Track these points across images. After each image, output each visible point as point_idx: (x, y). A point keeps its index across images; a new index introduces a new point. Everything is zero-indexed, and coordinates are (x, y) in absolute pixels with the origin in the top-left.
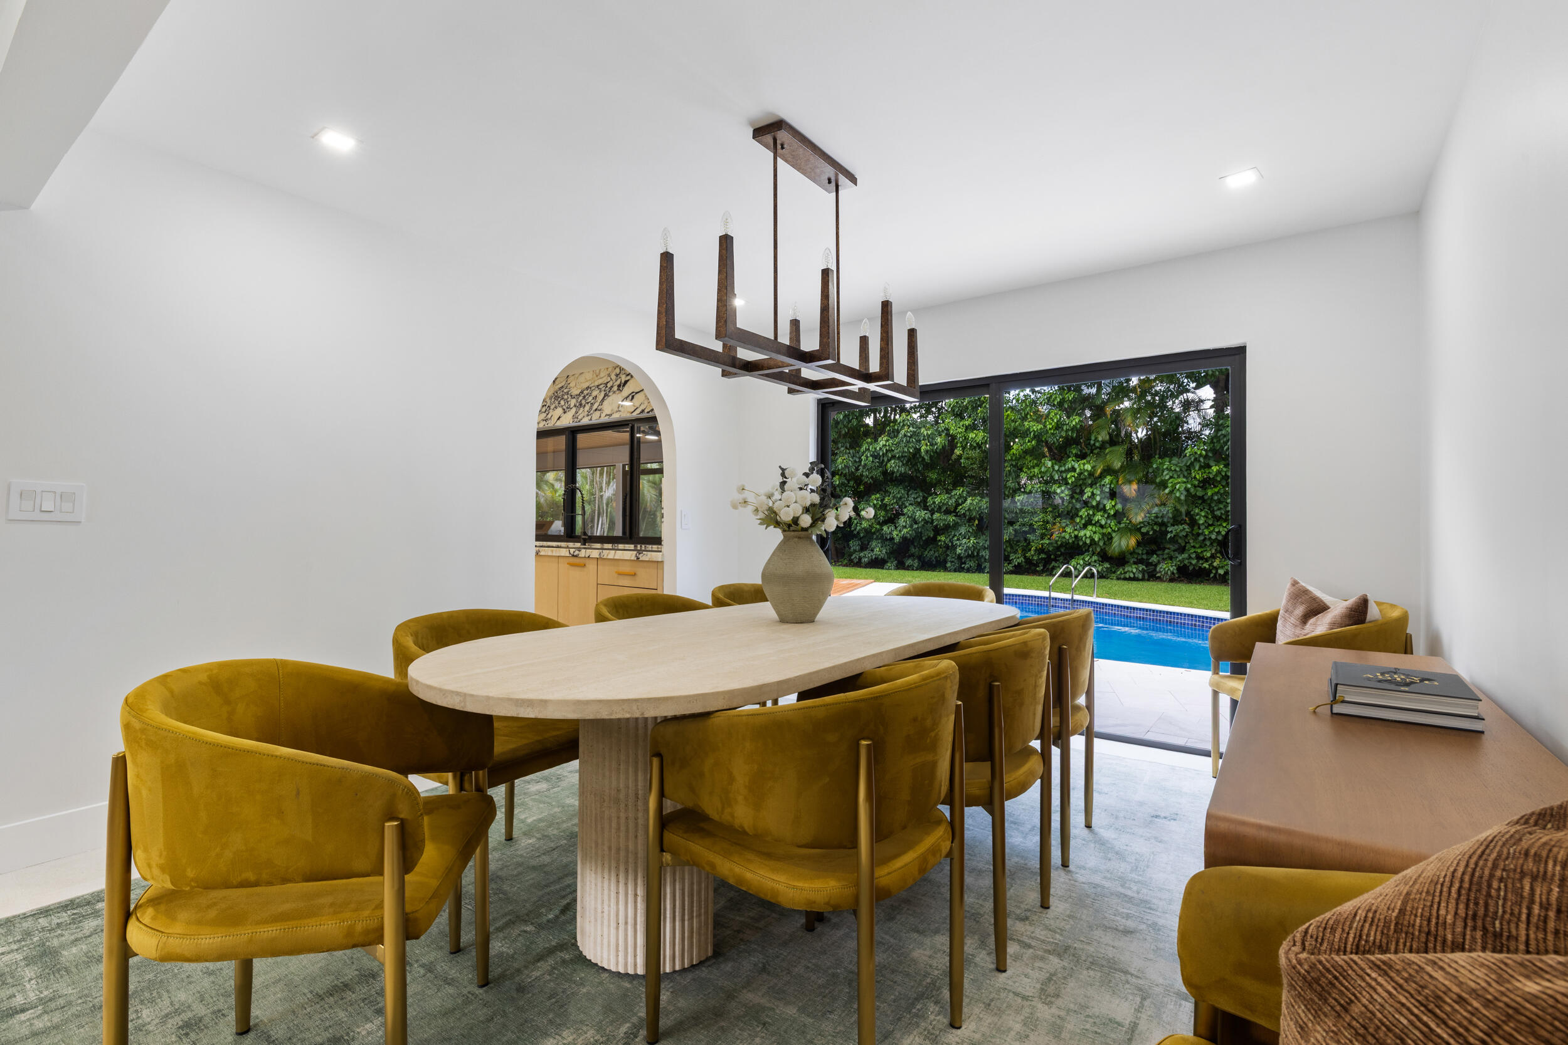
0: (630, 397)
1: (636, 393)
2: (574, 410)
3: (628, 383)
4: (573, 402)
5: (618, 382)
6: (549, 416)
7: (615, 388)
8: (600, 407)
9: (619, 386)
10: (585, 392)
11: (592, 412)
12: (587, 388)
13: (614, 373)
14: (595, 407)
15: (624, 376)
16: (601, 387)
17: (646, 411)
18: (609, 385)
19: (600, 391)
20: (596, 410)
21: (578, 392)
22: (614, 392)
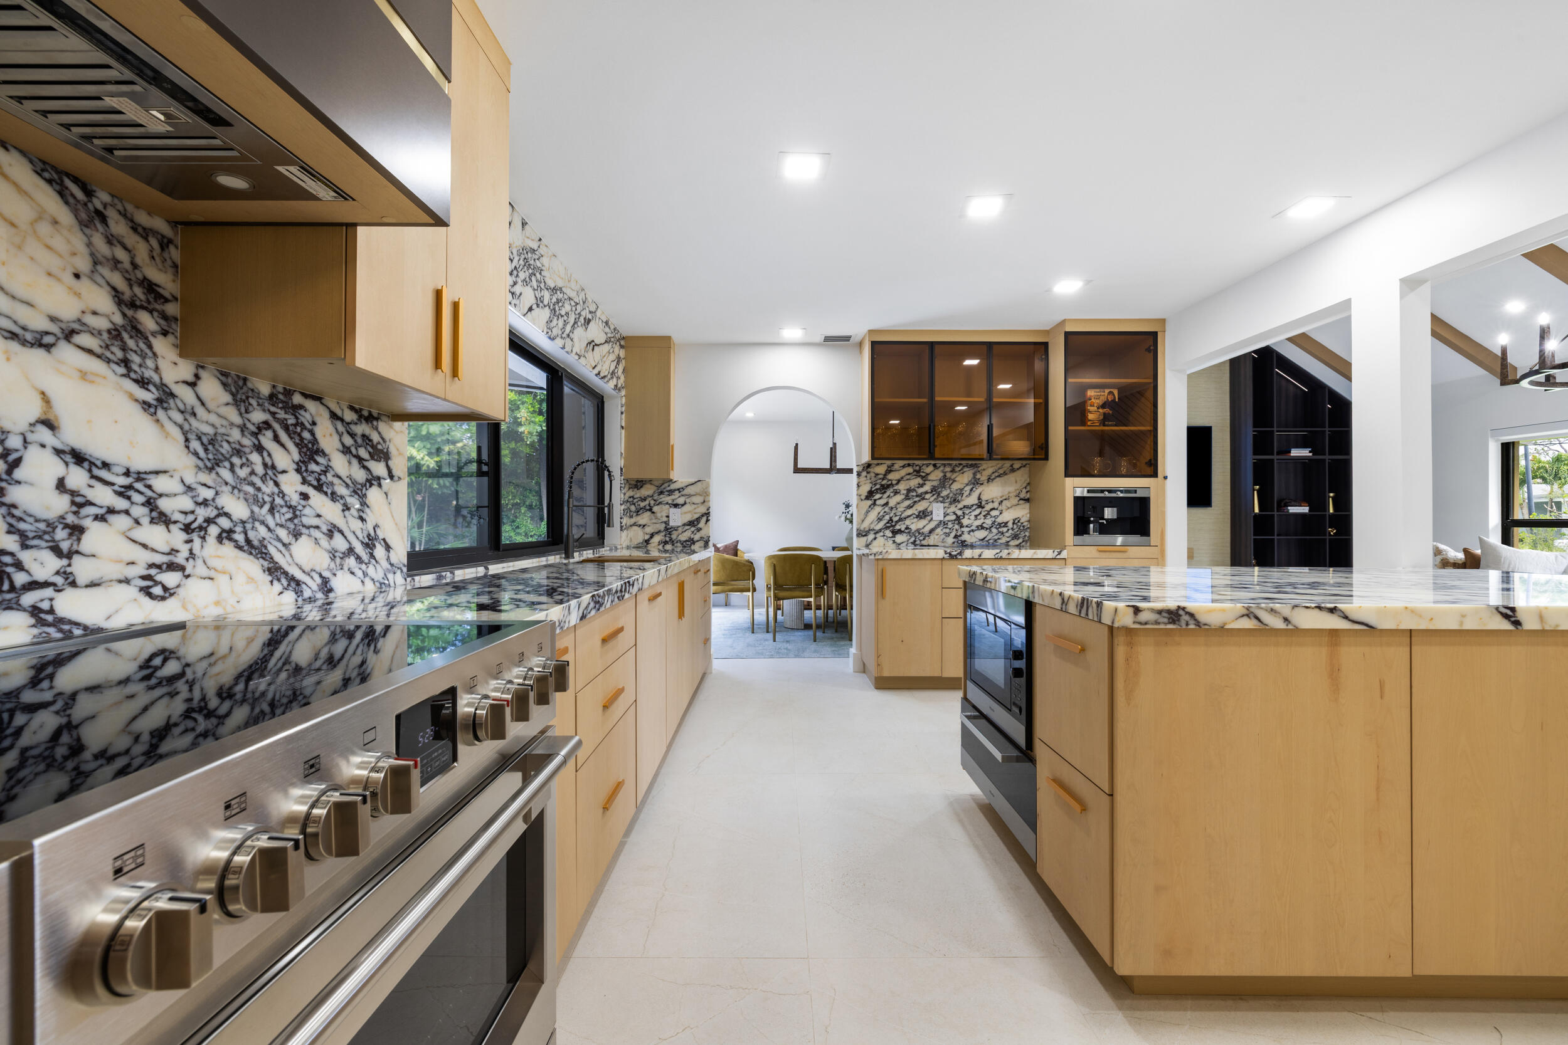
10: (559, 295)
14: (568, 329)
20: (568, 335)
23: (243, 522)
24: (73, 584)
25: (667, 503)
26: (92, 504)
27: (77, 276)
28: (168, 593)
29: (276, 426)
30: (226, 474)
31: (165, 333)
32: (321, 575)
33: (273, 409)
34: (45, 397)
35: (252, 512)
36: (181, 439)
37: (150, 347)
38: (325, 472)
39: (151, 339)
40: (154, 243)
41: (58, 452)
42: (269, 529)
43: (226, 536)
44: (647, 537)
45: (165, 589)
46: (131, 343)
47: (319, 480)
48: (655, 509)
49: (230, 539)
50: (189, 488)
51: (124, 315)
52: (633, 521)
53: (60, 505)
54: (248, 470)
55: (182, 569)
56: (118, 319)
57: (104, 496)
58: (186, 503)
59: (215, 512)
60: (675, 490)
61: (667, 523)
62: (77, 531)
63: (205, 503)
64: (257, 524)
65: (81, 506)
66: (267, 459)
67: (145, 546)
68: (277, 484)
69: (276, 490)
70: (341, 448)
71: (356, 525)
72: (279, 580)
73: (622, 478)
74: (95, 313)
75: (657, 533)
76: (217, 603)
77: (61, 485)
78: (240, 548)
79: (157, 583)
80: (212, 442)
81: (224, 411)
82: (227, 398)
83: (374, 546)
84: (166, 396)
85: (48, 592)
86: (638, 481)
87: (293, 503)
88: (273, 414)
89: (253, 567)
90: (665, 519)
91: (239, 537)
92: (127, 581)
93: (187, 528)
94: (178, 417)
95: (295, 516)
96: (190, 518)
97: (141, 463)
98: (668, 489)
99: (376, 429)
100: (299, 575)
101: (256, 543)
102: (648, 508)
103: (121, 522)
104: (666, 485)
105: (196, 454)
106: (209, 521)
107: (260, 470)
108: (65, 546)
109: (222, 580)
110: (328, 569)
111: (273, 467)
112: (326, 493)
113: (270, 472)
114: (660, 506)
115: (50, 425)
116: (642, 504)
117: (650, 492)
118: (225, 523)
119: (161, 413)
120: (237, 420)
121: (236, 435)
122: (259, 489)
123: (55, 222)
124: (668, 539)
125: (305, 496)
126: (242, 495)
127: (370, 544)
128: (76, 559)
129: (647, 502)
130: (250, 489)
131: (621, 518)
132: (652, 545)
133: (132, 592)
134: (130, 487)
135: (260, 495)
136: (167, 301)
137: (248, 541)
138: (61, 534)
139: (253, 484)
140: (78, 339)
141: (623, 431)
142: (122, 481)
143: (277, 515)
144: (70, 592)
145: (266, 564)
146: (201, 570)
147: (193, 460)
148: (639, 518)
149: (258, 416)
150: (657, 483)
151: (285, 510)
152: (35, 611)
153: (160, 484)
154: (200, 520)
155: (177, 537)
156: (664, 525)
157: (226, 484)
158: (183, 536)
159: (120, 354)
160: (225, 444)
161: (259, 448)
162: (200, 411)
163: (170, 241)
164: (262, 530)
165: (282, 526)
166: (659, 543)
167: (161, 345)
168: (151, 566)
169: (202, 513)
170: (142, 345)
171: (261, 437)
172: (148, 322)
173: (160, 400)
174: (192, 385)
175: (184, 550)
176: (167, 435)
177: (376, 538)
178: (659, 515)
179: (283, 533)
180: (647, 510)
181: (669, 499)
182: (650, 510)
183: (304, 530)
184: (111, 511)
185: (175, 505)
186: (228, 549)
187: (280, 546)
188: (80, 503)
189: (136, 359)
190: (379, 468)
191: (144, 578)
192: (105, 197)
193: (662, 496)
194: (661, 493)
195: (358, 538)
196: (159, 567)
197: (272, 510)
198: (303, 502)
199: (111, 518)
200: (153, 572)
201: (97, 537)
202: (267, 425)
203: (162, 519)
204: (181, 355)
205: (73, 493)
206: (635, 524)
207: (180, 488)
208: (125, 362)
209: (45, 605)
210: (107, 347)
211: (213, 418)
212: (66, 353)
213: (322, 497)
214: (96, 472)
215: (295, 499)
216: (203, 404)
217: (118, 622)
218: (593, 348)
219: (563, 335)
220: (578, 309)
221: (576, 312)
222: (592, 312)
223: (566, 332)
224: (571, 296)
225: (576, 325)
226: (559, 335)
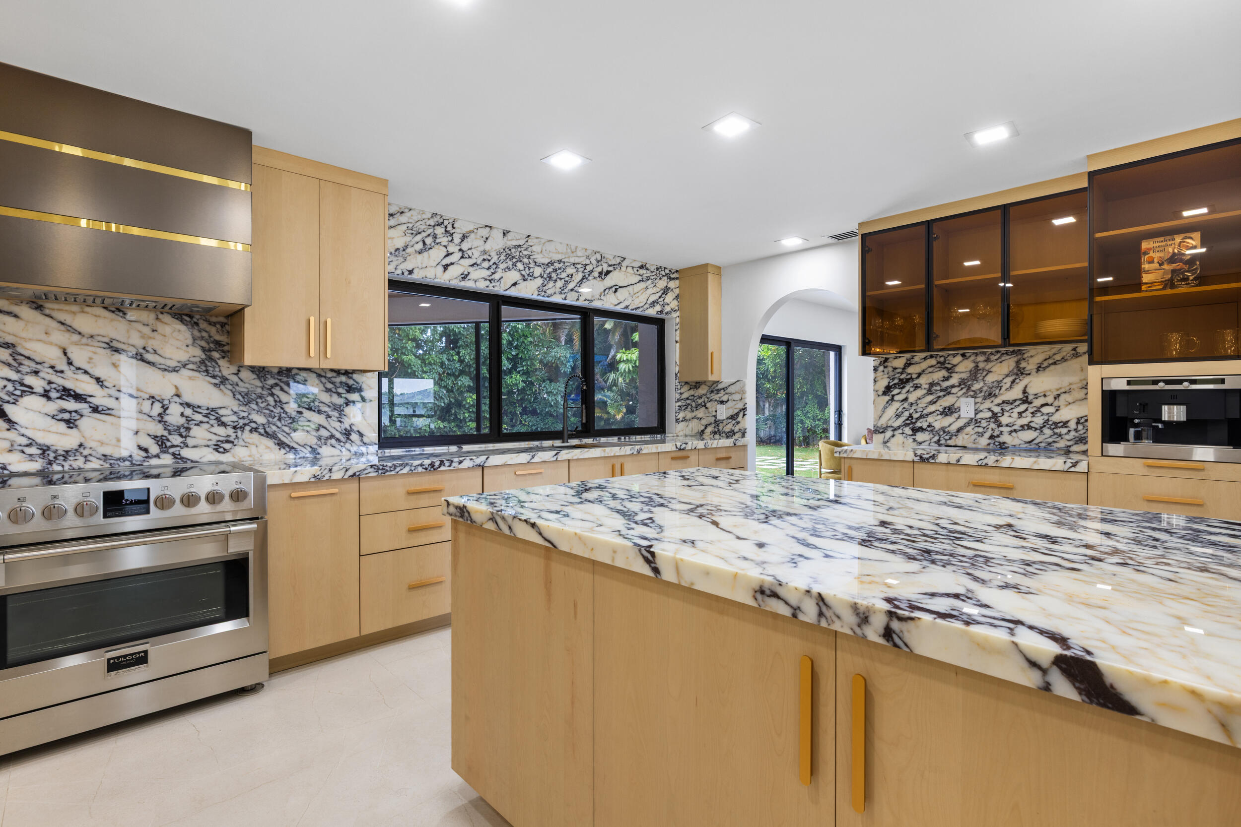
0: (613, 289)
1: (620, 287)
2: (539, 281)
3: (611, 274)
4: (538, 271)
5: (599, 269)
6: (496, 276)
7: (596, 274)
8: (576, 288)
9: (601, 273)
10: (557, 265)
11: (566, 290)
12: (560, 261)
13: (595, 257)
14: (571, 286)
15: (606, 265)
16: (578, 266)
17: (630, 307)
19: (577, 271)
20: (572, 290)
21: (546, 261)
22: (595, 278)
23: (263, 425)
24: (187, 446)
25: (716, 400)
26: (193, 420)
27: (187, 346)
28: (226, 451)
29: (282, 385)
30: (254, 406)
31: (223, 358)
32: (311, 447)
33: (279, 378)
34: (176, 387)
35: (268, 420)
36: (231, 395)
37: (217, 364)
38: (313, 402)
39: (218, 361)
40: (218, 326)
41: (181, 404)
42: (278, 427)
43: (254, 430)
44: (703, 428)
45: (225, 449)
46: (209, 364)
47: (309, 405)
48: (708, 405)
49: (256, 431)
50: (235, 413)
51: (206, 355)
52: (694, 414)
53: (182, 421)
54: (265, 404)
55: (232, 442)
56: (204, 357)
57: (198, 417)
58: (235, 418)
59: (248, 421)
60: (721, 389)
61: (715, 416)
62: (188, 429)
63: (243, 418)
64: (271, 425)
65: (189, 421)
66: (277, 399)
67: (216, 434)
68: (282, 408)
69: (282, 411)
70: (324, 389)
71: (337, 425)
72: (284, 448)
73: (677, 381)
74: (194, 357)
75: (709, 425)
76: (250, 456)
77: (182, 415)
78: (262, 435)
79: (221, 447)
80: (247, 394)
81: (253, 382)
82: (255, 376)
83: (351, 434)
84: (224, 380)
85: (178, 449)
86: (697, 383)
87: (292, 416)
88: (280, 380)
89: (270, 443)
90: (714, 413)
91: (262, 431)
92: (208, 446)
93: (235, 428)
94: (230, 387)
95: (294, 421)
96: (236, 424)
97: (213, 405)
98: (717, 388)
99: (351, 378)
100: (295, 446)
101: (270, 433)
102: (703, 404)
103: (206, 426)
104: (715, 385)
105: (239, 400)
106: (245, 425)
107: (272, 403)
108: (184, 434)
109: (253, 448)
110: (316, 444)
111: (280, 401)
112: (314, 411)
113: (278, 404)
114: (711, 402)
115: (178, 396)
116: (700, 401)
117: (704, 392)
118: (253, 425)
119: (222, 387)
120: (260, 384)
121: (259, 390)
122: (272, 411)
123: (179, 331)
124: (716, 430)
125: (300, 413)
126: (262, 414)
127: (347, 433)
128: (188, 438)
129: (702, 400)
130: (267, 412)
131: (676, 413)
132: (706, 434)
133: (210, 450)
134: (209, 414)
135: (273, 414)
136: (224, 345)
137: (266, 432)
138: (182, 430)
139: (269, 409)
140: (188, 367)
141: (678, 345)
142: (206, 412)
143: (283, 422)
144: (186, 449)
145: (276, 441)
146: (241, 442)
147: (238, 402)
148: (697, 412)
149: (271, 382)
150: (708, 384)
151: (287, 419)
152: (174, 454)
153: (221, 412)
154: (241, 424)
155: (230, 431)
156: (714, 418)
157: (254, 410)
158: (234, 430)
159: (204, 368)
160: (253, 395)
161: (272, 395)
162: (240, 383)
163: (226, 324)
164: (274, 428)
165: (285, 426)
166: (711, 433)
167: (221, 362)
168: (218, 441)
169: (241, 422)
170: (213, 364)
171: (273, 390)
172: (216, 355)
173: (221, 382)
174: (237, 374)
175: (233, 436)
176: (225, 394)
177: (352, 430)
178: (710, 410)
179: (286, 429)
180: (703, 406)
181: (717, 397)
182: (705, 406)
183: (299, 427)
184: (201, 422)
185: (229, 419)
186: (255, 435)
187: (285, 434)
188: (189, 420)
189: (211, 369)
190: (354, 397)
191: (215, 445)
192: (198, 317)
193: (712, 394)
194: (712, 392)
195: (337, 430)
196: (222, 441)
197: (280, 419)
198: (299, 415)
199: (201, 424)
200: (219, 443)
201: (195, 431)
202: (276, 385)
203: (224, 424)
204: (231, 364)
205: (187, 417)
206: (695, 417)
207: (231, 413)
208: (207, 371)
209: (177, 453)
210: (199, 367)
211: (247, 385)
212: (185, 372)
213: (312, 413)
214: (195, 409)
215: (294, 414)
216: (242, 380)
217: (205, 460)
218: (616, 291)
219: (562, 292)
220: (589, 268)
221: (585, 271)
222: (614, 265)
223: (567, 289)
224: (576, 262)
225: (585, 280)
226: (557, 293)
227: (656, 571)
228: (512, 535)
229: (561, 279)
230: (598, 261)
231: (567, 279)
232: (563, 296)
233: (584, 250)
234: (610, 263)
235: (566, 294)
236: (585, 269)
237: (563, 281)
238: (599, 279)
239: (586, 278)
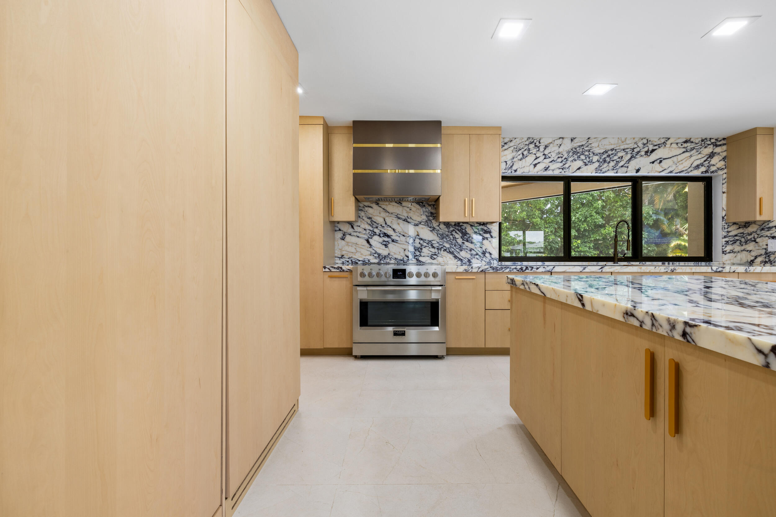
0: (658, 161)
1: (664, 159)
2: (597, 164)
3: (656, 152)
4: (595, 158)
5: (646, 149)
6: (567, 166)
7: (643, 153)
8: (626, 165)
9: (646, 152)
10: (610, 152)
11: (617, 167)
12: (612, 150)
13: (642, 142)
14: (621, 164)
15: (652, 145)
16: (627, 150)
17: (674, 172)
18: (636, 150)
19: (627, 153)
20: (622, 166)
21: (602, 151)
22: (642, 156)
23: (448, 248)
24: (421, 256)
25: (767, 236)
26: (423, 245)
27: (421, 215)
28: (434, 259)
29: (456, 230)
30: (445, 240)
31: (434, 219)
32: (468, 259)
33: (455, 227)
34: (418, 232)
35: (450, 246)
36: (437, 235)
37: (431, 222)
38: (469, 238)
39: (432, 221)
40: (432, 206)
41: (419, 239)
42: (454, 249)
43: (445, 250)
44: (752, 258)
45: (434, 258)
46: (429, 222)
47: (467, 239)
48: (758, 240)
49: (446, 251)
50: (438, 243)
51: (428, 218)
52: (743, 248)
53: (419, 246)
54: (450, 239)
55: (437, 255)
56: (427, 219)
57: (425, 244)
58: (438, 245)
59: (443, 246)
60: (773, 227)
61: (766, 249)
62: (421, 249)
63: (441, 245)
64: (452, 248)
65: (422, 246)
66: (454, 236)
67: (431, 251)
68: (456, 241)
69: (456, 242)
70: (474, 232)
71: (479, 249)
72: (457, 259)
73: (724, 222)
74: (424, 219)
75: (759, 256)
76: (443, 261)
77: (419, 243)
78: (448, 252)
79: (433, 257)
80: (442, 235)
81: (444, 229)
82: (445, 227)
83: (486, 254)
84: (434, 228)
85: (418, 257)
86: (746, 223)
87: (460, 244)
88: (455, 228)
89: (451, 256)
90: (765, 247)
91: (448, 251)
92: (428, 256)
93: (438, 249)
94: (436, 232)
95: (461, 247)
96: (438, 247)
97: (430, 239)
98: (768, 226)
99: (486, 226)
100: (462, 258)
101: (451, 252)
102: (753, 239)
103: (427, 248)
104: (766, 224)
105: (439, 237)
106: (442, 248)
107: (452, 238)
108: (420, 251)
109: (444, 258)
110: (470, 258)
111: (455, 238)
112: (469, 242)
113: (454, 239)
114: (762, 238)
115: (418, 235)
116: (749, 237)
117: (755, 230)
118: (445, 248)
119: (433, 231)
120: (447, 230)
121: (447, 233)
122: (452, 242)
123: (419, 209)
124: (767, 260)
125: (463, 243)
126: (448, 243)
127: (484, 253)
128: (421, 253)
129: (752, 236)
130: (450, 242)
131: (723, 246)
132: (756, 263)
133: (429, 258)
134: (429, 243)
135: (452, 243)
136: (434, 214)
137: (449, 251)
138: (420, 249)
139: (451, 241)
140: (421, 223)
141: (725, 195)
142: (427, 242)
143: (456, 247)
144: (421, 257)
145: (454, 256)
146: (440, 255)
147: (439, 238)
148: (747, 246)
149: (452, 229)
150: (759, 223)
151: (458, 246)
152: (417, 259)
153: (433, 242)
154: (440, 248)
155: (436, 250)
156: (764, 251)
157: (445, 241)
158: (437, 250)
159: (427, 224)
160: (445, 235)
161: (452, 235)
162: (440, 230)
163: (435, 205)
164: (453, 250)
165: (457, 249)
166: (761, 262)
167: (433, 221)
168: (432, 254)
169: (440, 246)
170: (430, 222)
171: (452, 233)
172: (431, 218)
173: (433, 230)
174: (438, 226)
175: (437, 252)
176: (434, 234)
177: (486, 251)
178: (761, 244)
179: (458, 250)
180: (753, 241)
181: (768, 233)
182: (755, 241)
183: (463, 250)
184: (426, 246)
185: (436, 245)
186: (445, 252)
187: (457, 252)
188: (422, 245)
189: (429, 224)
190: (487, 235)
191: (431, 256)
192: (425, 203)
193: (763, 231)
194: (763, 229)
195: (480, 252)
196: (433, 255)
197: (455, 246)
198: (463, 244)
199: (426, 247)
200: (432, 255)
201: (424, 250)
202: (454, 230)
203: (433, 247)
204: (436, 222)
205: (421, 244)
206: (744, 250)
207: (437, 243)
208: (428, 225)
209: (418, 258)
210: (425, 223)
211: (442, 231)
212: (420, 226)
213: (468, 243)
214: (424, 241)
215: (461, 244)
216: (440, 229)
217: (427, 262)
218: (661, 162)
219: (614, 169)
220: (638, 149)
221: (633, 152)
222: (659, 144)
223: (619, 166)
224: (625, 148)
225: (633, 159)
226: (610, 169)
227: (583, 305)
228: (530, 291)
229: (613, 161)
230: (644, 144)
231: (618, 160)
232: (615, 171)
233: (633, 139)
234: (655, 144)
235: (617, 170)
236: (634, 151)
237: (615, 162)
238: (645, 156)
239: (634, 157)
